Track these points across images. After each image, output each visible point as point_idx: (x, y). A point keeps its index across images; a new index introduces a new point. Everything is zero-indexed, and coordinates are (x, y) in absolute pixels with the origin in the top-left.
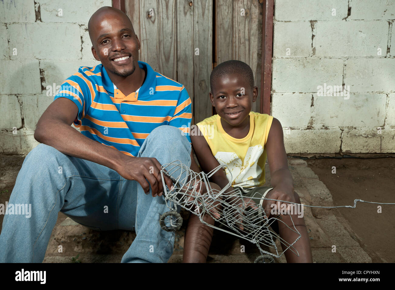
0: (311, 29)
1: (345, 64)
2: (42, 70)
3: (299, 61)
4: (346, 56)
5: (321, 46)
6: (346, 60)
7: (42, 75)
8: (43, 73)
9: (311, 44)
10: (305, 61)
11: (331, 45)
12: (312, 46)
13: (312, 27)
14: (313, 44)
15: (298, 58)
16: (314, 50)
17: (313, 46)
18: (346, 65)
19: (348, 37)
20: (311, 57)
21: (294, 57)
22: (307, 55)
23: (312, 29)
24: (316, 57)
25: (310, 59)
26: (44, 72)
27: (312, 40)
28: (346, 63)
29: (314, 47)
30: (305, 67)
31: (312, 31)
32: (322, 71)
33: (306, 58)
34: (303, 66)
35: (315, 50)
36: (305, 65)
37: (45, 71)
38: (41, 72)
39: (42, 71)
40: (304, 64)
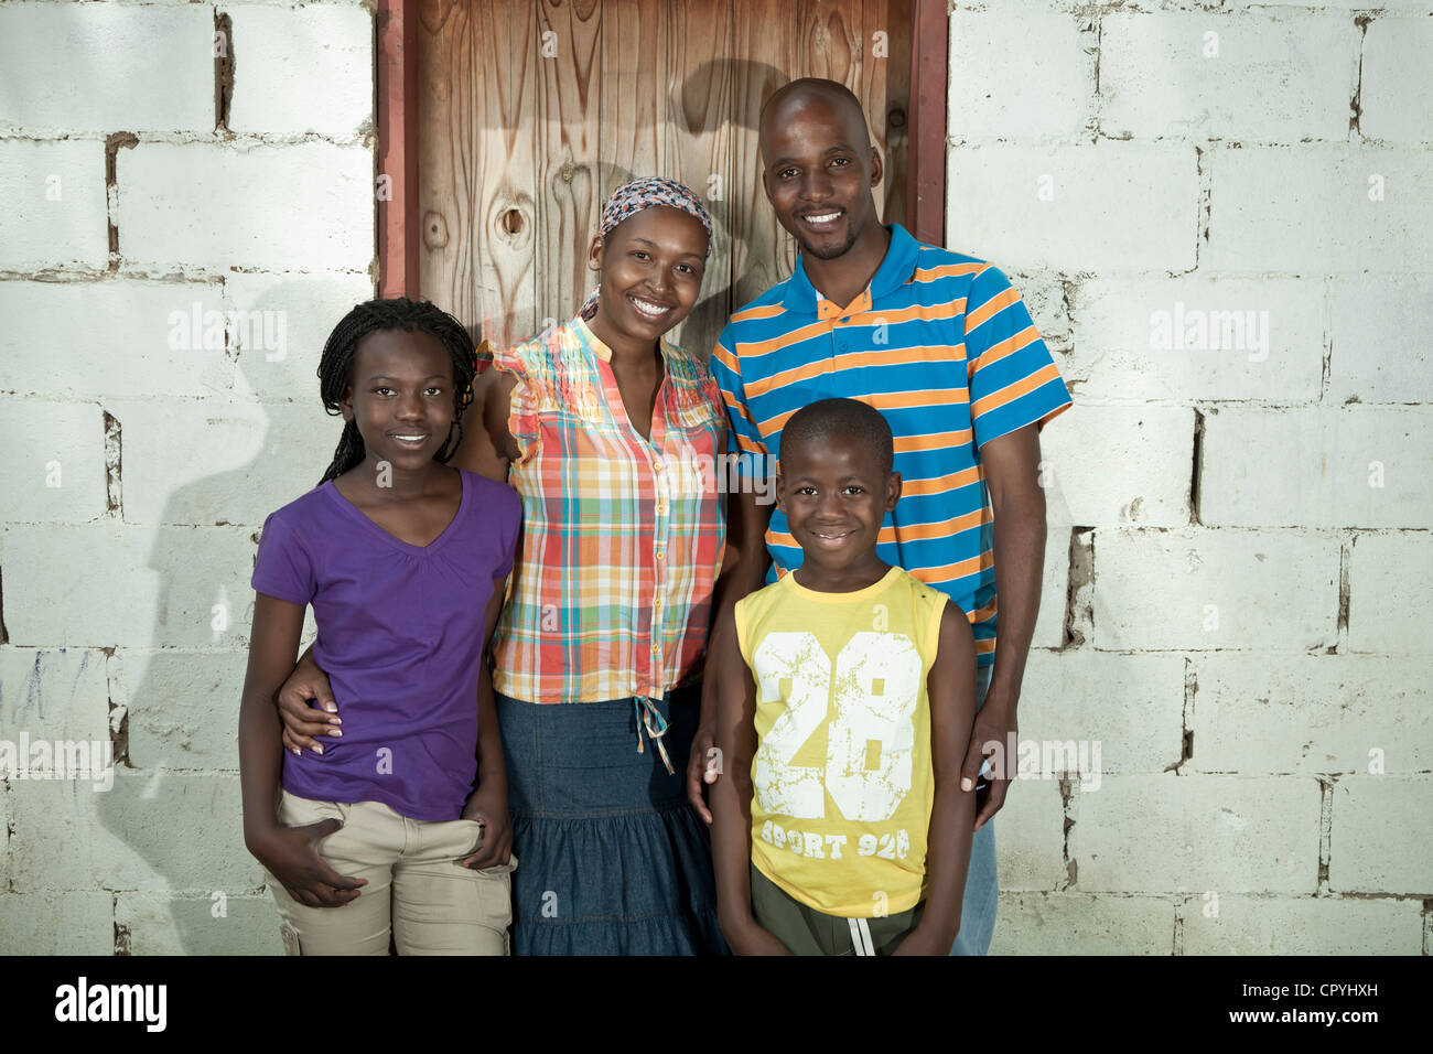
0: (1061, 799)
1: (1178, 917)
2: (122, 927)
3: (1022, 903)
4: (1183, 889)
5: (1094, 857)
6: (1181, 902)
7: (120, 944)
8: (126, 936)
9: (1063, 848)
10: (1041, 905)
11: (1129, 852)
12: (1066, 855)
13: (1062, 794)
14: (1068, 847)
15: (1019, 894)
16: (1073, 869)
17: (1069, 854)
18: (1181, 920)
19: (1185, 827)
20: (1064, 889)
21: (1005, 891)
22: (1047, 885)
23: (1066, 798)
24: (1078, 890)
25: (1057, 898)
26: (130, 934)
27: (1063, 836)
28: (1181, 912)
29: (1071, 860)
30: (1041, 923)
31: (1065, 805)
32: (1103, 937)
33: (1045, 893)
34: (1035, 922)
35: (1076, 868)
36: (1043, 917)
37: (133, 933)
38: (117, 934)
39: (121, 930)
40: (1038, 914)
